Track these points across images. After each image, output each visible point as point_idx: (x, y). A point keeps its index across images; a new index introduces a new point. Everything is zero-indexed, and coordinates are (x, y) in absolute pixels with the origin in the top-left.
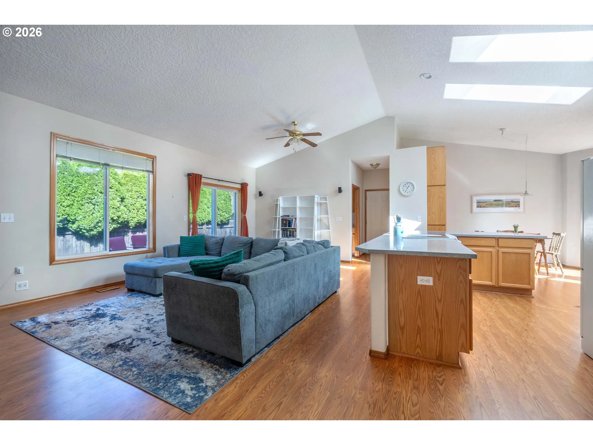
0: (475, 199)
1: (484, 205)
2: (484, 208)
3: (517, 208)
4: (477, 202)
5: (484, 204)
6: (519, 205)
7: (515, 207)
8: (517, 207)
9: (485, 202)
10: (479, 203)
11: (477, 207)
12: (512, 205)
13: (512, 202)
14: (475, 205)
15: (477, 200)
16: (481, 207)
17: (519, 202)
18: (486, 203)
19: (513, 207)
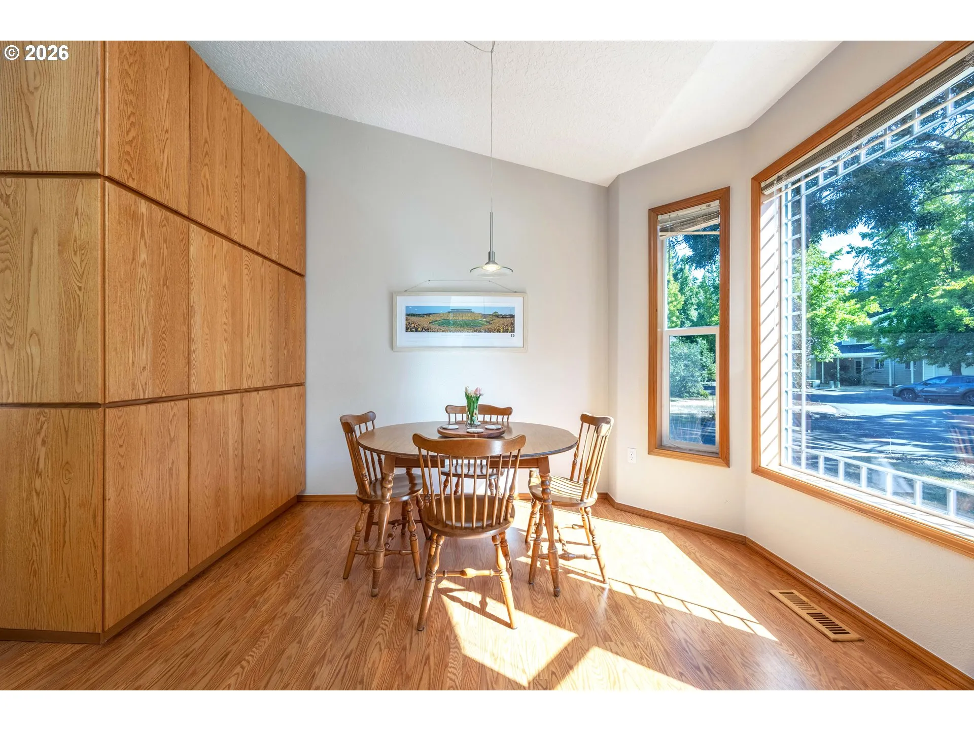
0: (403, 304)
1: (426, 325)
2: (426, 333)
3: (509, 334)
4: (407, 315)
5: (424, 322)
6: (512, 324)
7: (503, 332)
8: (507, 331)
9: (428, 315)
10: (413, 318)
11: (407, 329)
12: (495, 326)
13: (497, 316)
14: (401, 322)
15: (407, 307)
16: (417, 331)
17: (512, 316)
18: (431, 318)
19: (499, 331)
